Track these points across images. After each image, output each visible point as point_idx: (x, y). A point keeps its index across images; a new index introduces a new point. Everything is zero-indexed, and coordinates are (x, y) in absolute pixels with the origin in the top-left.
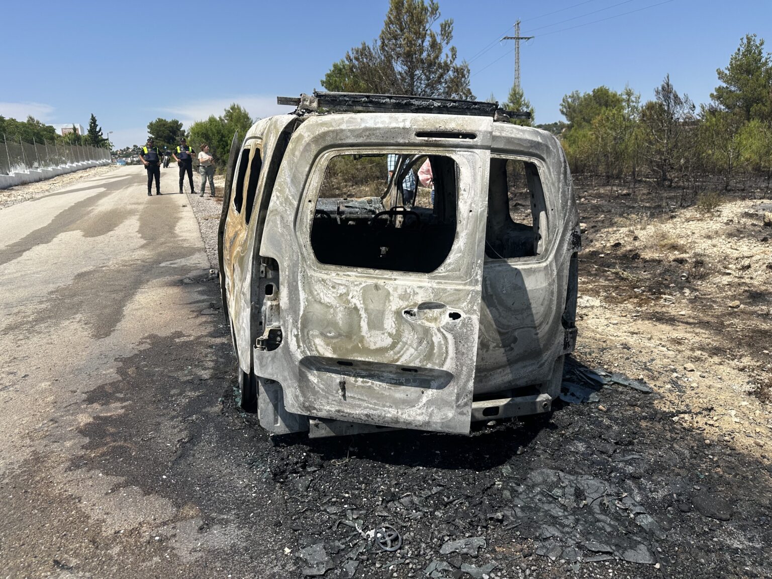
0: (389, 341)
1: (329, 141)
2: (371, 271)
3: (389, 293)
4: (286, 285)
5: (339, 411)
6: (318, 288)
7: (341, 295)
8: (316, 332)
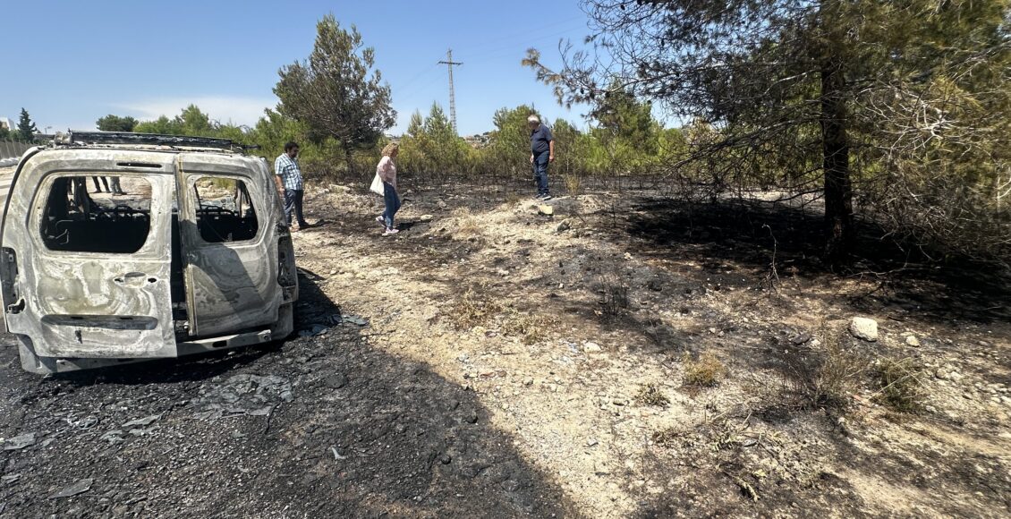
0: (106, 300)
1: (52, 168)
2: (89, 254)
3: (102, 268)
4: (23, 266)
5: (78, 351)
6: (48, 267)
7: (66, 271)
8: (50, 298)
